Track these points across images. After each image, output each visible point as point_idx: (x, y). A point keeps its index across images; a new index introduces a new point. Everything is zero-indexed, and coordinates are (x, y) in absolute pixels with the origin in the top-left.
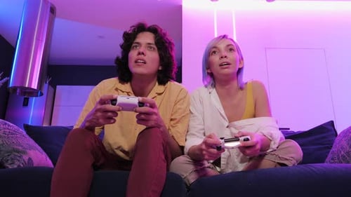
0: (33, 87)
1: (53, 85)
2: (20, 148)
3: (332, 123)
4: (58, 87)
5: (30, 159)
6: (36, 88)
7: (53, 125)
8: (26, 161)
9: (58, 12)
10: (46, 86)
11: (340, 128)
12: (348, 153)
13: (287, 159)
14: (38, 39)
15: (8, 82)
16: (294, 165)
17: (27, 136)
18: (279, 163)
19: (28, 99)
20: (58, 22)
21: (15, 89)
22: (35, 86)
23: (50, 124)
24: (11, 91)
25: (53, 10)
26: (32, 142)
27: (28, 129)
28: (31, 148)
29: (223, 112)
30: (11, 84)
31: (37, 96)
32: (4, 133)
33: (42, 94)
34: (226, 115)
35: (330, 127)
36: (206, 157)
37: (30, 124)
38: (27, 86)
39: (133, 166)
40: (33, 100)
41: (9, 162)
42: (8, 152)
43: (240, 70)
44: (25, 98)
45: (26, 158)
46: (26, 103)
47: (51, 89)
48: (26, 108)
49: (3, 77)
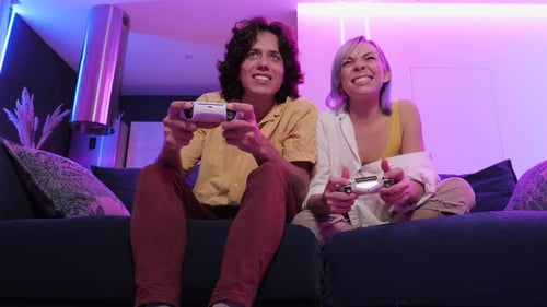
0: (101, 122)
1: (127, 121)
2: (86, 193)
3: (508, 163)
4: (133, 123)
5: (100, 208)
6: (105, 123)
7: (127, 167)
8: (95, 211)
9: (132, 23)
10: (117, 122)
11: (519, 171)
12: (539, 199)
13: (454, 206)
14: (107, 59)
15: (69, 116)
16: (466, 213)
17: (95, 178)
18: (443, 212)
19: (95, 139)
20: (133, 37)
21: (78, 124)
22: (104, 120)
23: (125, 165)
24: (73, 127)
25: (126, 21)
26: (101, 185)
27: (97, 171)
28: (100, 193)
29: (356, 150)
30: (73, 119)
31: (106, 134)
32: (64, 173)
33: (112, 132)
34: (360, 154)
35: (507, 168)
36: (333, 208)
37: (99, 165)
38: (93, 120)
39: (239, 213)
40: (102, 140)
41: (72, 212)
42: (70, 199)
43: (385, 86)
44: (92, 139)
45: (94, 206)
46: (93, 144)
47: (125, 127)
48: (92, 152)
49: (63, 110)
